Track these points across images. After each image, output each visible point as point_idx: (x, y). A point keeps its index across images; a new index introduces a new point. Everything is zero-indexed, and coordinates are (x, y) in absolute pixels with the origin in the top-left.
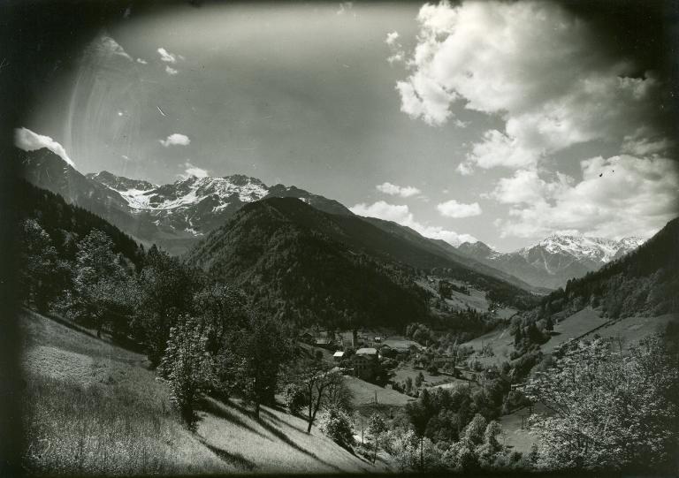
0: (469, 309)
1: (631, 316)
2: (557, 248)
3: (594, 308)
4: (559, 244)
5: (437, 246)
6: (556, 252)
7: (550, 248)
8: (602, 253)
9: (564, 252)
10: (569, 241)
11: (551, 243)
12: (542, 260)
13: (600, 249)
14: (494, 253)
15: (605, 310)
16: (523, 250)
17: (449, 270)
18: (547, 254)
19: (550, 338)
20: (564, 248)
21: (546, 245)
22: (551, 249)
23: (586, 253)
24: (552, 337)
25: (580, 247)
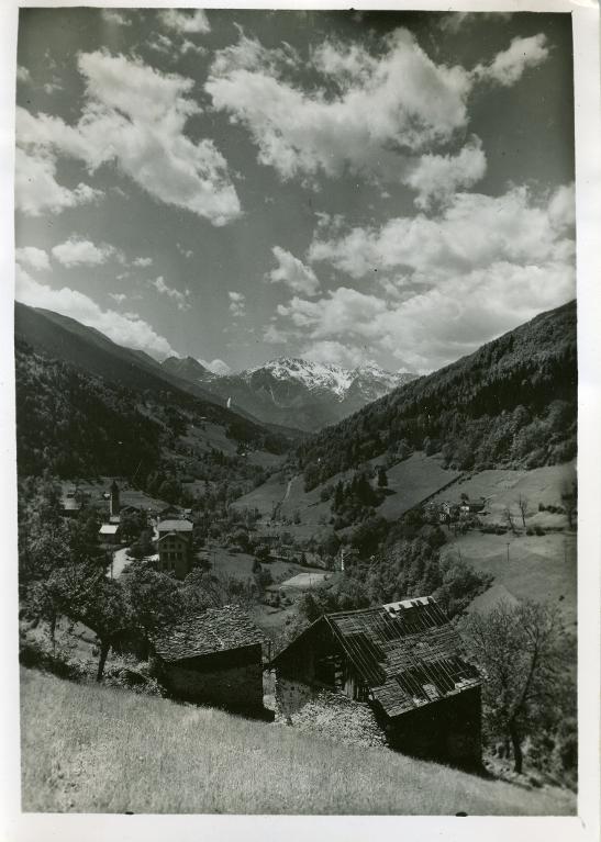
0: (213, 450)
1: (491, 468)
2: (285, 373)
3: (428, 455)
4: (288, 369)
5: (137, 358)
6: (283, 378)
7: (276, 373)
8: (336, 383)
9: (293, 378)
10: (299, 365)
11: (278, 366)
12: (267, 388)
13: (332, 378)
14: (210, 374)
15: (449, 459)
16: (245, 373)
17: (168, 393)
18: (273, 380)
19: (383, 498)
20: (293, 373)
21: (273, 368)
22: (278, 374)
23: (317, 382)
24: (387, 497)
25: (311, 375)
